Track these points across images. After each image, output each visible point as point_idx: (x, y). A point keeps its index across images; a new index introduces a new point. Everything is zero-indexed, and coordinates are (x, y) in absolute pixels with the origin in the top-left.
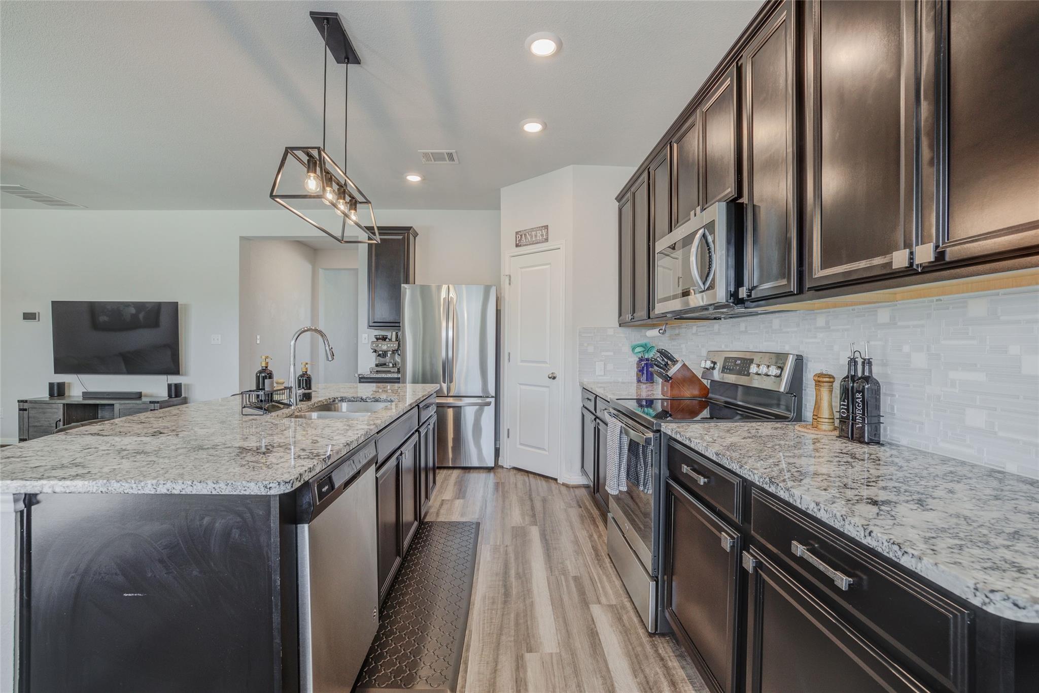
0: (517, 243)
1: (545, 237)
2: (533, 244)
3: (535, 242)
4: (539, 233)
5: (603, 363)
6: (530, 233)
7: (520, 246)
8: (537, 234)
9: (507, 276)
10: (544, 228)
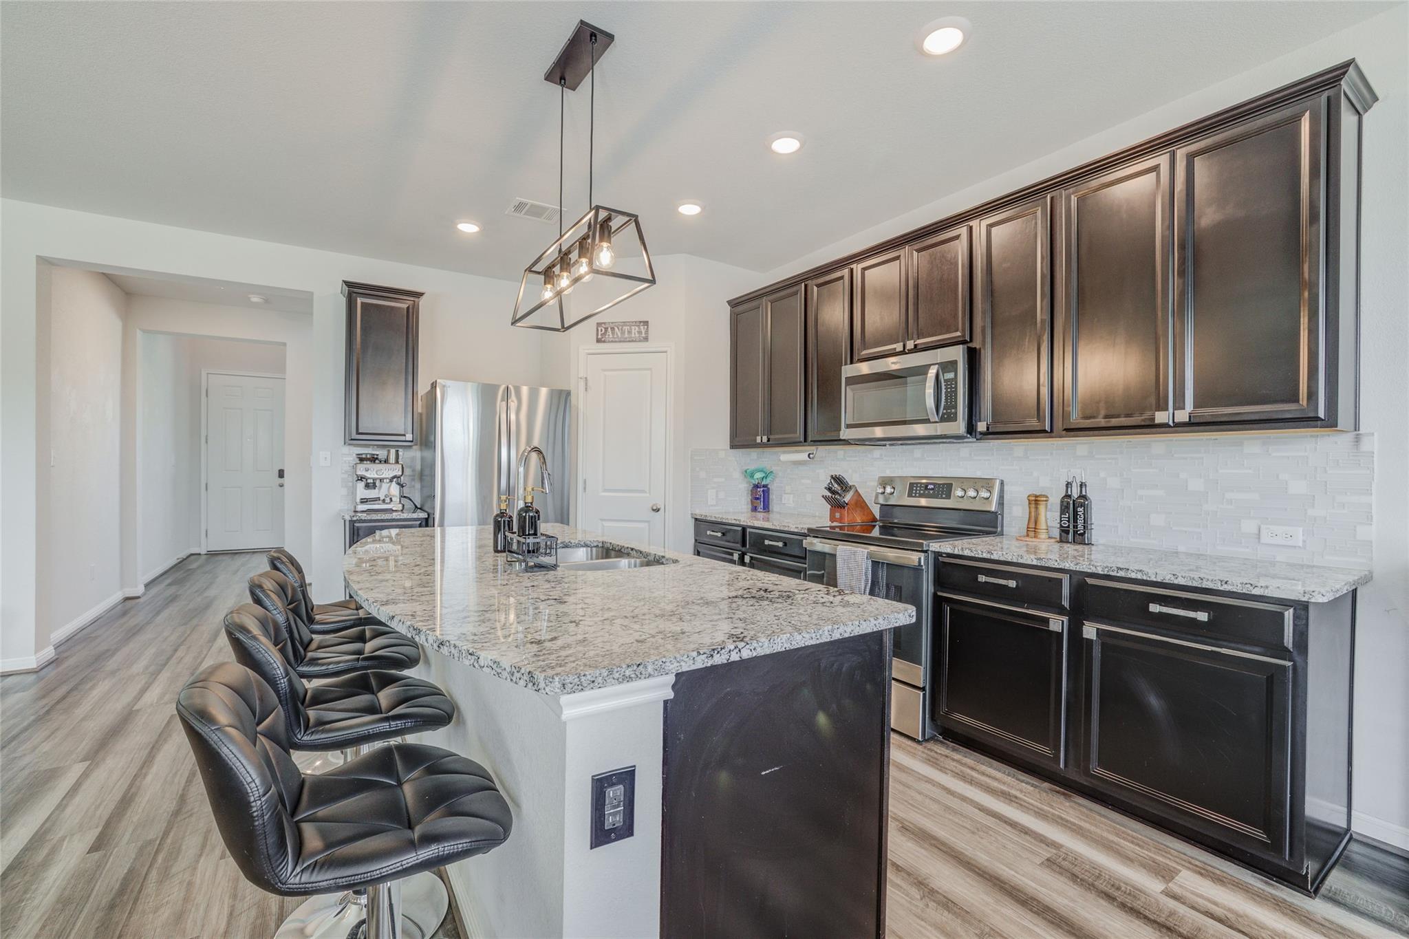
0: (600, 337)
1: (643, 335)
2: (624, 341)
3: (628, 340)
4: (635, 330)
5: (715, 490)
6: (620, 328)
7: (604, 342)
8: (631, 329)
9: (581, 378)
10: (642, 324)
